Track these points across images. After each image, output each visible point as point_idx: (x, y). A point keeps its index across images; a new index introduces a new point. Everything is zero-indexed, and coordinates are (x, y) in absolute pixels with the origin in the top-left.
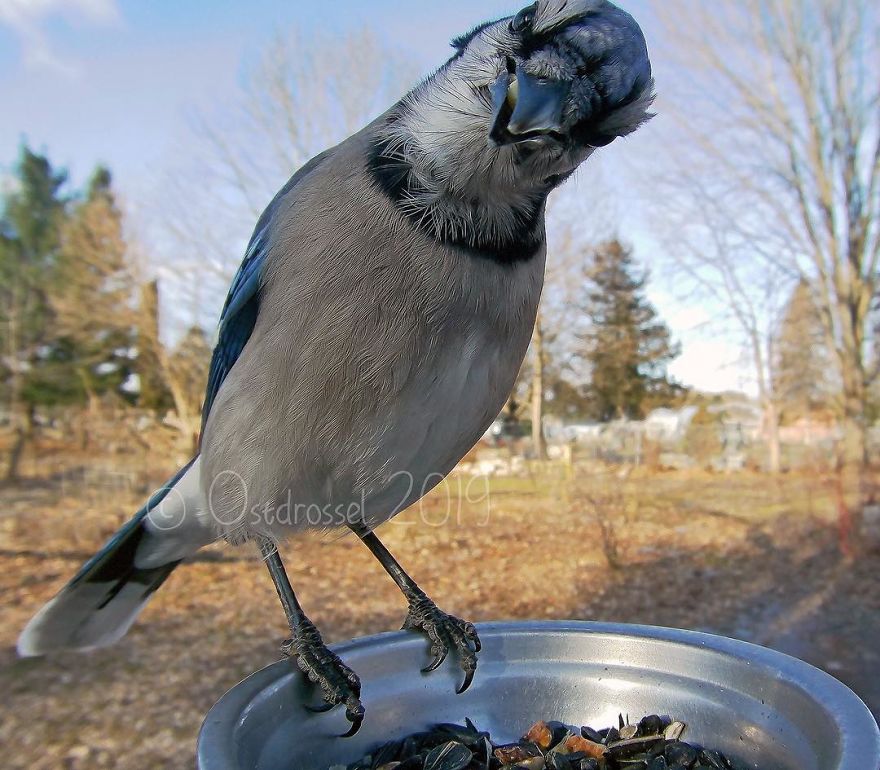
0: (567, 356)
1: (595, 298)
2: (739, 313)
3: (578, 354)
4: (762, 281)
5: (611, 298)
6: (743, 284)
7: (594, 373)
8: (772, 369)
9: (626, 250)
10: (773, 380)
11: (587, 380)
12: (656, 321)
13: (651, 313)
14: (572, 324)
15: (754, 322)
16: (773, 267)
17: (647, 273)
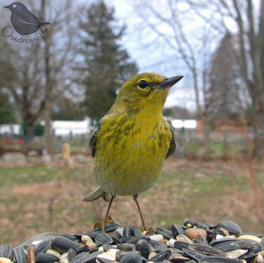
0: (68, 82)
1: (88, 43)
2: (184, 57)
3: (76, 81)
4: (200, 35)
5: (99, 43)
6: (188, 38)
7: (87, 93)
8: (205, 93)
9: (109, 11)
10: (206, 100)
11: (82, 98)
12: (129, 61)
13: (126, 55)
14: (71, 61)
15: (194, 62)
16: (208, 26)
17: (124, 28)
